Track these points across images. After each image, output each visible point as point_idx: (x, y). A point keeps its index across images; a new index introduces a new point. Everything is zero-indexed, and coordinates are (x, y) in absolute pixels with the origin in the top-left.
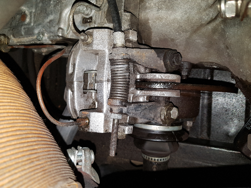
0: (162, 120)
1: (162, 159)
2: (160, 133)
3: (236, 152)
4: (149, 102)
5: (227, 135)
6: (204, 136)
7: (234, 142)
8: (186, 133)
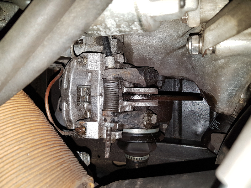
0: (144, 125)
1: (143, 157)
2: (142, 135)
3: (203, 148)
4: (133, 111)
5: (195, 134)
6: (177, 135)
7: (201, 140)
8: (162, 134)
